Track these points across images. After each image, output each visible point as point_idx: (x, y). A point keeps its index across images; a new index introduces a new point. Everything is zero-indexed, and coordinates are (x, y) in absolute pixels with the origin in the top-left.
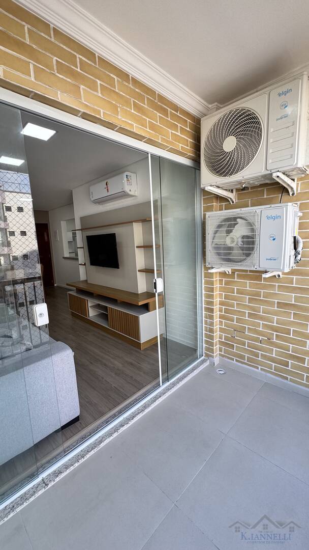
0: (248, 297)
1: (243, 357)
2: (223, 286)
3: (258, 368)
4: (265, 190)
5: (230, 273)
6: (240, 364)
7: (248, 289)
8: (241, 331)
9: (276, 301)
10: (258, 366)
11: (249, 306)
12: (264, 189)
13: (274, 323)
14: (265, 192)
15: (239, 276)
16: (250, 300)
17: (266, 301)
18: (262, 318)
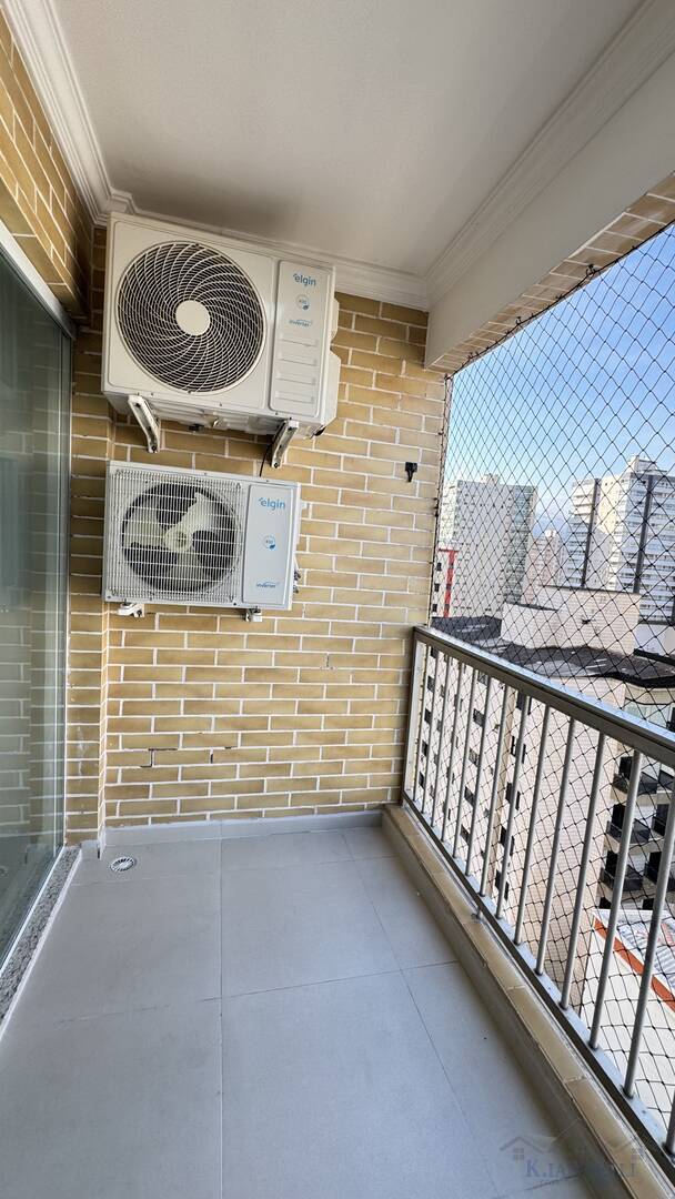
0: (184, 667)
1: (171, 806)
2: (123, 647)
3: (204, 817)
4: (227, 442)
5: (143, 615)
6: (164, 825)
7: (186, 648)
8: (168, 747)
9: (244, 667)
10: (204, 813)
11: (186, 687)
12: (224, 440)
13: (237, 713)
14: (227, 447)
15: (165, 622)
16: (191, 674)
17: (224, 670)
18: (214, 708)
